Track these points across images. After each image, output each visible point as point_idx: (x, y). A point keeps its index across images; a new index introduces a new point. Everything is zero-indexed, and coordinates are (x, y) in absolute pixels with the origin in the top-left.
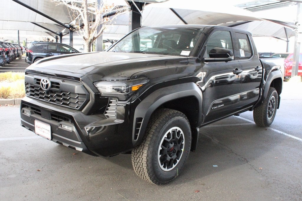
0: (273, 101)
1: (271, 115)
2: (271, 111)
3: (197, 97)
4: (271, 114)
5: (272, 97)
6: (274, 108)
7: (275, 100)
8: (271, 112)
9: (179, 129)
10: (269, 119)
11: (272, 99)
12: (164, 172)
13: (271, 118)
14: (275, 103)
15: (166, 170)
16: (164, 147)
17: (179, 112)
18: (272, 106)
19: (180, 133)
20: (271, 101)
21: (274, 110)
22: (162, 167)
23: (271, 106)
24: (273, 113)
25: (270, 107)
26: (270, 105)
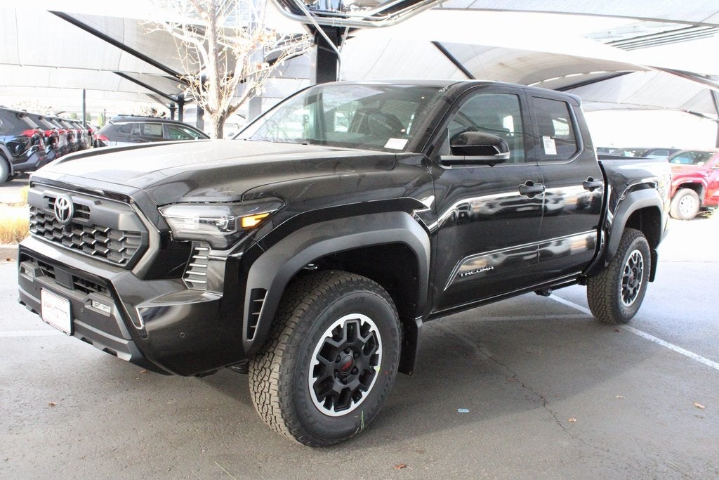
0: (635, 262)
1: (632, 297)
2: (632, 286)
3: (414, 246)
4: (631, 292)
5: (633, 253)
6: (639, 279)
7: (642, 260)
8: (631, 290)
9: (364, 319)
10: (626, 305)
11: (634, 257)
12: (325, 417)
13: (632, 302)
14: (642, 268)
15: (331, 412)
16: (325, 361)
17: (365, 279)
18: (635, 275)
19: (369, 329)
20: (631, 262)
21: (640, 283)
22: (320, 406)
23: (632, 275)
24: (638, 292)
25: (627, 277)
26: (627, 271)
